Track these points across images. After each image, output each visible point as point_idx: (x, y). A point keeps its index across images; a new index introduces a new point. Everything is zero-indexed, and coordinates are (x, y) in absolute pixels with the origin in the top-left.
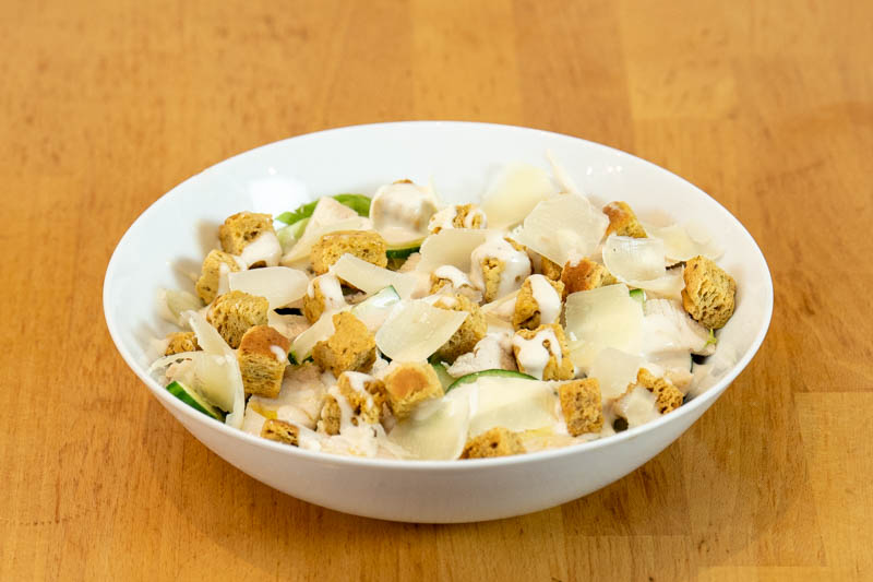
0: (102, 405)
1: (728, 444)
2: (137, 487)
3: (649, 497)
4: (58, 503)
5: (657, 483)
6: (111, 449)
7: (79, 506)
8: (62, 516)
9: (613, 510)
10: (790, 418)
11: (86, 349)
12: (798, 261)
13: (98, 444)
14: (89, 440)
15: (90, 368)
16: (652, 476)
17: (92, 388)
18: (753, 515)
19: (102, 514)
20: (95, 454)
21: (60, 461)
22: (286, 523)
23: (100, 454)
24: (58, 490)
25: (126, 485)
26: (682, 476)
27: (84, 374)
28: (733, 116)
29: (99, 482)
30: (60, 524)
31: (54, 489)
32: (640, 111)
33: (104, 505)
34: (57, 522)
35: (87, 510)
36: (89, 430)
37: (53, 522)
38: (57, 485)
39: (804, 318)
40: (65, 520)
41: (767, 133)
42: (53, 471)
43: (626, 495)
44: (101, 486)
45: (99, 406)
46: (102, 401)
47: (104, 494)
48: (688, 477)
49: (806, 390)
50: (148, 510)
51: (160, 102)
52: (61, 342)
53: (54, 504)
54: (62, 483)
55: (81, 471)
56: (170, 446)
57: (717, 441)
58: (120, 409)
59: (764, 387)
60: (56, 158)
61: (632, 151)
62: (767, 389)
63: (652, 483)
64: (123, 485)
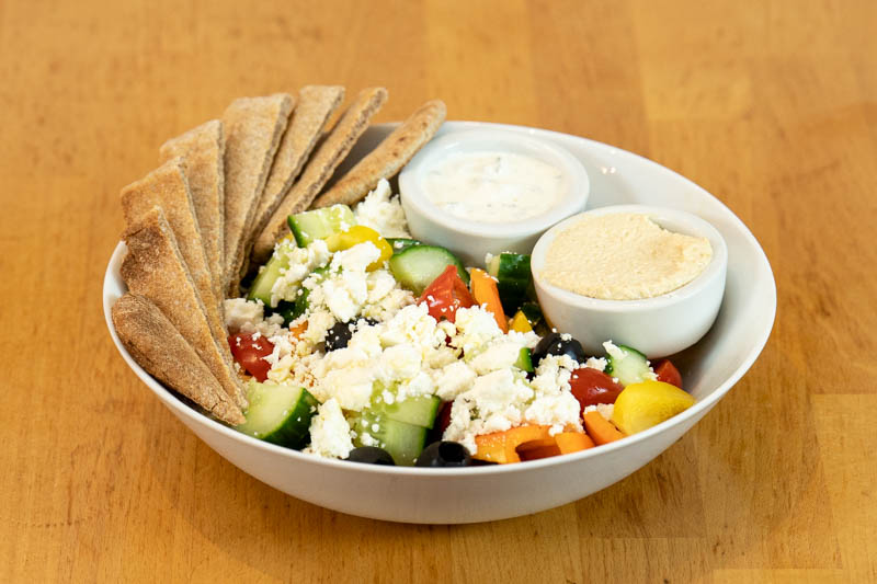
0: (114, 407)
1: (743, 446)
2: (149, 489)
3: (665, 500)
4: (70, 504)
5: (672, 486)
6: (124, 451)
7: (91, 509)
8: (74, 518)
9: (628, 512)
10: (805, 419)
11: (98, 350)
12: (814, 262)
13: (111, 445)
14: (101, 442)
15: (103, 369)
16: (667, 478)
17: (104, 390)
18: (768, 517)
19: (114, 517)
20: (108, 456)
21: (73, 463)
22: (300, 525)
23: (112, 455)
24: (70, 493)
25: (139, 488)
26: (697, 477)
27: (97, 374)
28: (748, 116)
29: (111, 485)
30: (73, 526)
31: (66, 492)
32: (655, 112)
33: (116, 506)
34: (69, 524)
35: (100, 512)
36: (102, 431)
37: (66, 523)
38: (69, 488)
39: (819, 319)
40: (77, 522)
41: (782, 134)
42: (65, 473)
43: (641, 497)
44: (113, 489)
45: (111, 407)
46: (114, 403)
47: (116, 496)
48: (702, 479)
49: (822, 392)
50: (160, 511)
51: (173, 103)
52: (73, 343)
53: (66, 506)
54: (74, 485)
55: (93, 473)
56: (183, 448)
57: (732, 443)
58: (132, 410)
59: (780, 389)
60: (68, 159)
61: (647, 156)
62: (783, 391)
63: (667, 485)
64: (135, 488)
